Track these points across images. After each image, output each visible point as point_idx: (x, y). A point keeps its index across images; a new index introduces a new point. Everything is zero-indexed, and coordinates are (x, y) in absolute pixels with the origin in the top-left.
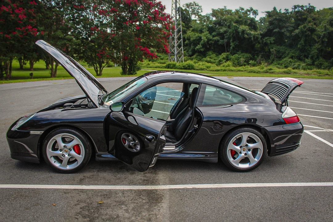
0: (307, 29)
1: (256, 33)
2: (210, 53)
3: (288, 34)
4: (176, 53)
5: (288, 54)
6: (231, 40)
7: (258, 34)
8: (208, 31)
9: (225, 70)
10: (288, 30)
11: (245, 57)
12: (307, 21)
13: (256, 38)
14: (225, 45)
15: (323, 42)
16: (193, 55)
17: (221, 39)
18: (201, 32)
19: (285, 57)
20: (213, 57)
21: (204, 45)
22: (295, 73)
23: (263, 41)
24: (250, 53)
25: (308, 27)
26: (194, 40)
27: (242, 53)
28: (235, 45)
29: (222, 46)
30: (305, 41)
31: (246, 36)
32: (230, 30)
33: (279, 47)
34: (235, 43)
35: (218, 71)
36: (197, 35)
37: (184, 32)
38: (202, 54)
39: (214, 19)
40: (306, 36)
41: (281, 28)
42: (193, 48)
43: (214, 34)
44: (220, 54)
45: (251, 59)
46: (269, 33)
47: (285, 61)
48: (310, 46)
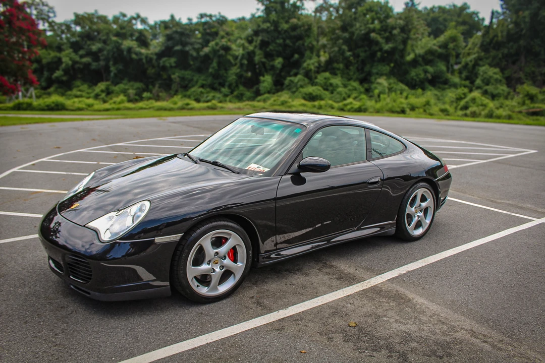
0: (220, 47)
1: (149, 52)
2: (78, 83)
3: (195, 54)
5: (197, 82)
6: (111, 63)
7: (152, 54)
8: (71, 47)
9: (118, 109)
10: (194, 49)
11: (135, 87)
12: (219, 36)
13: (149, 60)
14: (103, 70)
15: (242, 65)
16: (48, 87)
17: (94, 62)
18: (60, 49)
19: (193, 86)
20: (84, 89)
21: (66, 71)
22: (222, 108)
23: (159, 64)
24: (141, 81)
25: (221, 44)
26: (49, 64)
27: (130, 81)
28: (118, 69)
29: (98, 71)
30: (219, 64)
31: (134, 56)
32: (108, 48)
33: (183, 72)
34: (118, 67)
36: (53, 54)
38: (65, 86)
40: (220, 56)
41: (184, 44)
42: (48, 75)
43: (81, 52)
44: (96, 84)
45: (144, 90)
46: (166, 52)
47: (194, 91)
48: (226, 70)
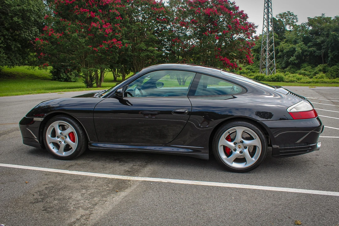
2: (305, 65)
4: (267, 65)
6: (330, 50)
8: (303, 41)
14: (322, 56)
16: (286, 67)
17: (317, 50)
18: (295, 42)
20: (308, 69)
21: (298, 57)
26: (287, 52)
28: (334, 55)
29: (319, 57)
32: (328, 40)
34: (334, 54)
35: (310, 83)
36: (291, 46)
37: (277, 44)
38: (296, 67)
39: (311, 28)
42: (286, 59)
43: (309, 44)
44: (316, 66)
